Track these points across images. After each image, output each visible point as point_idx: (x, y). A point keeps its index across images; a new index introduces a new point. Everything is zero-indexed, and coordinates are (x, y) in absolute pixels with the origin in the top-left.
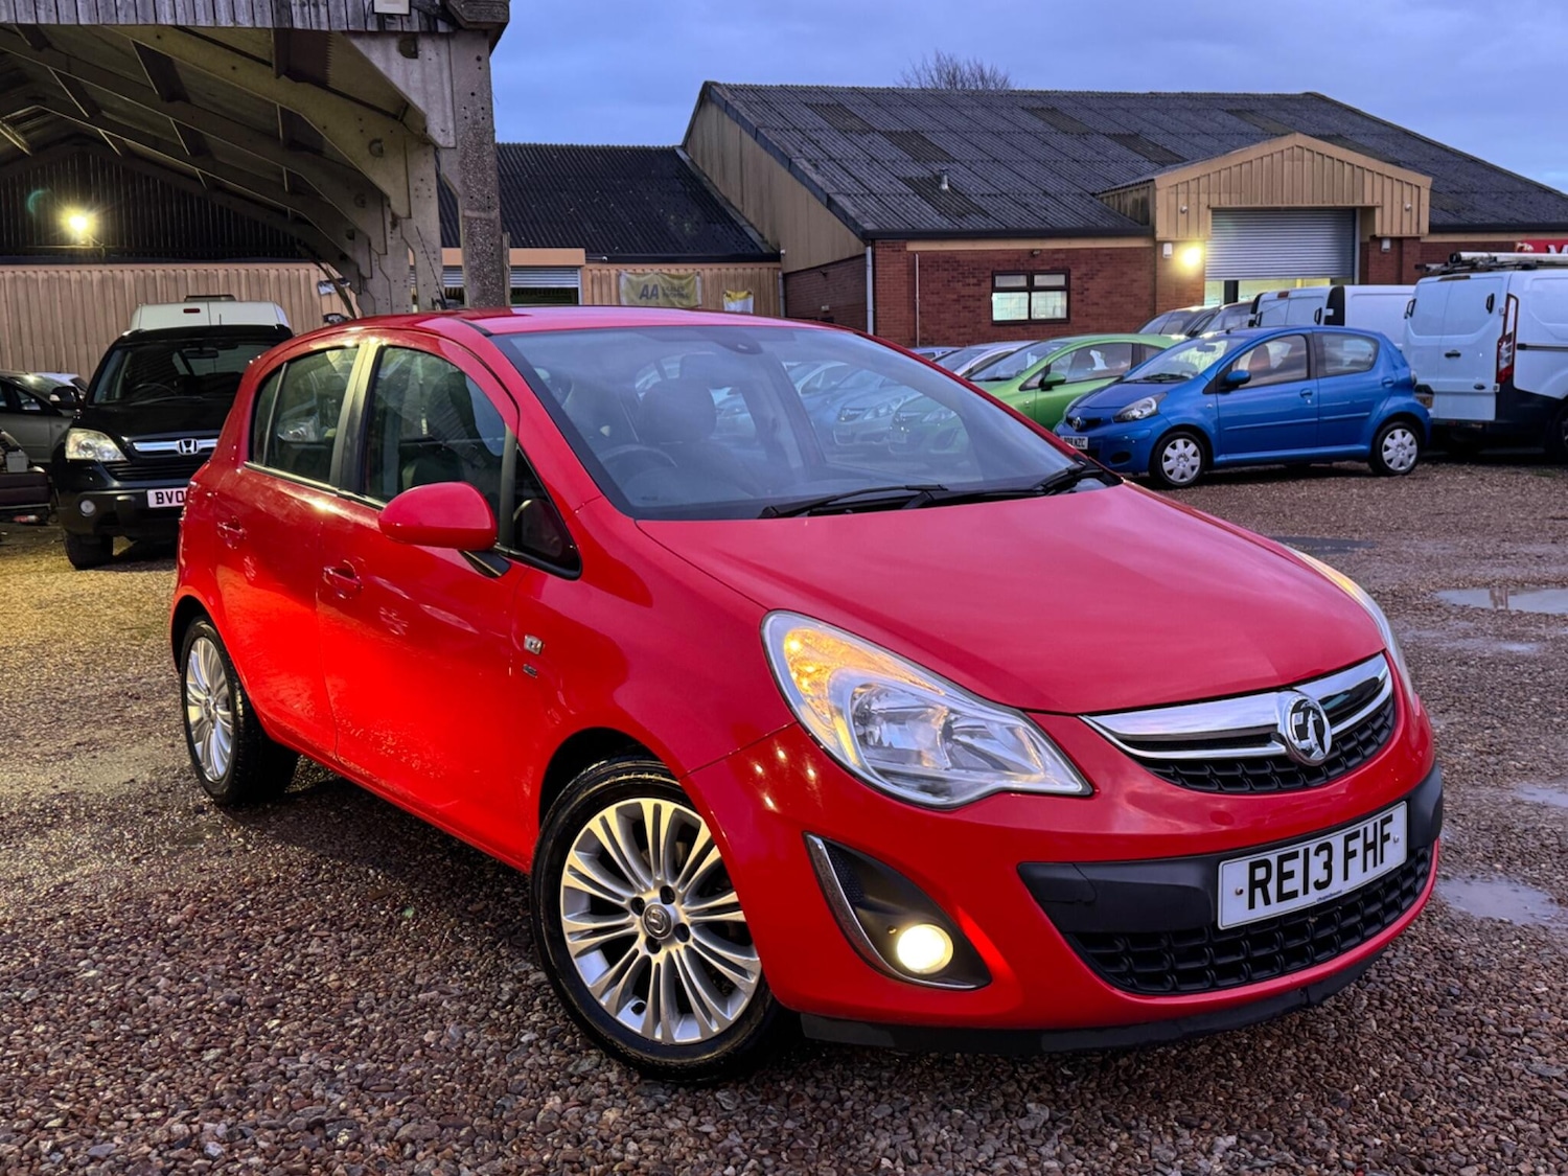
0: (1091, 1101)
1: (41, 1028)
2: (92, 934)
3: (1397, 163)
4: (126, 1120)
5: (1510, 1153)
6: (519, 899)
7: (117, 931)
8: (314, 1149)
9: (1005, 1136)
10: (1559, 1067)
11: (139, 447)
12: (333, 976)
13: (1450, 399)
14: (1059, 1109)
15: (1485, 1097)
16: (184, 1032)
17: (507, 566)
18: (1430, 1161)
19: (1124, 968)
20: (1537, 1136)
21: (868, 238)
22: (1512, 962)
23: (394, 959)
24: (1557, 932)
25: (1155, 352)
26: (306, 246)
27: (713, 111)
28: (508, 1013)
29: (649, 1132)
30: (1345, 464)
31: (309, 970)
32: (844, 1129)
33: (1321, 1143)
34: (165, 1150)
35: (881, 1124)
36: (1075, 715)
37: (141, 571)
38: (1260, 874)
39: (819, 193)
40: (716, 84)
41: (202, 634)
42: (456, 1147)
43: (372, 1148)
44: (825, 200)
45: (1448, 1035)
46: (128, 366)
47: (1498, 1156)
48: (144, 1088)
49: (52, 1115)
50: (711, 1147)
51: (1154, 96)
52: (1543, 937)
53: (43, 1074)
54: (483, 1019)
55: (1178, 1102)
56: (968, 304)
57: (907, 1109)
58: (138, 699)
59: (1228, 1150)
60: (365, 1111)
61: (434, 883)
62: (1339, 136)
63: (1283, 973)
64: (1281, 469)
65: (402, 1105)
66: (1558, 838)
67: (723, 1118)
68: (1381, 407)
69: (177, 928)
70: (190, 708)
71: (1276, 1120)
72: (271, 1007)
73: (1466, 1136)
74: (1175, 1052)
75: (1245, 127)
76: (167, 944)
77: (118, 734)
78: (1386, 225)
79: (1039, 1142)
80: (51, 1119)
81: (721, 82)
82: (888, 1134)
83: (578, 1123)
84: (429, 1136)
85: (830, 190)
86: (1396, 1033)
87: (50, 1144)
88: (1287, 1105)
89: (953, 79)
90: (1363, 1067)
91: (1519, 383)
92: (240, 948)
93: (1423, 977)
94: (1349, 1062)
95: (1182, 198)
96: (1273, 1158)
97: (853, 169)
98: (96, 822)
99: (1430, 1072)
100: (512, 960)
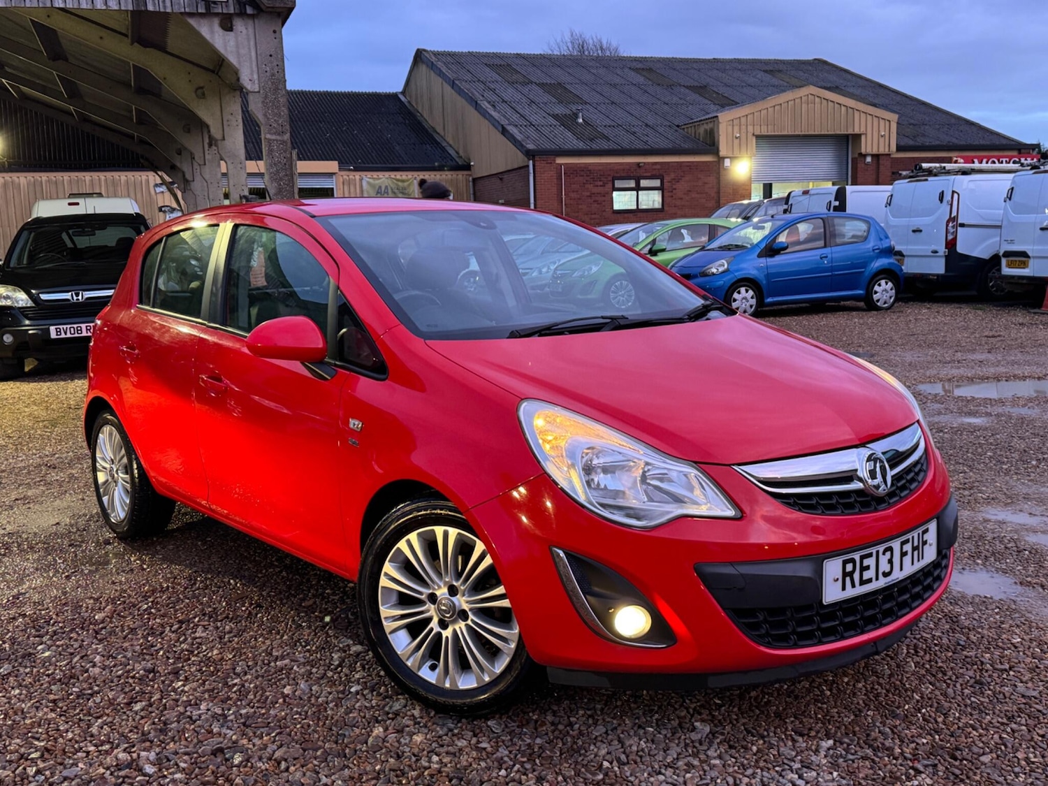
0: (736, 720)
1: (17, 691)
2: (44, 628)
3: (874, 105)
4: (84, 752)
5: (1010, 746)
6: (337, 597)
7: (60, 625)
8: (218, 768)
9: (682, 745)
10: (1034, 690)
11: (44, 297)
12: (215, 652)
13: (916, 260)
14: (716, 726)
15: (989, 710)
16: (118, 692)
17: (334, 372)
18: (960, 752)
19: (763, 632)
20: (1026, 734)
21: (530, 154)
22: (996, 623)
23: (256, 639)
24: (1022, 603)
25: (724, 231)
26: (147, 159)
27: (423, 69)
28: (339, 673)
29: (445, 749)
30: (847, 303)
31: (198, 648)
32: (575, 743)
33: (888, 743)
34: (115, 771)
35: (600, 738)
36: (729, 465)
37: (45, 382)
38: (849, 567)
39: (497, 124)
40: (425, 50)
41: (107, 422)
42: (315, 762)
43: (259, 765)
44: (501, 129)
45: (961, 671)
46: (32, 242)
47: (1003, 748)
48: (94, 730)
49: (32, 750)
50: (488, 757)
51: (716, 61)
52: (1014, 607)
53: (22, 722)
54: (322, 678)
55: (792, 719)
56: (597, 199)
57: (616, 728)
58: (54, 468)
59: (829, 749)
60: (250, 741)
61: (277, 588)
62: (837, 87)
63: (863, 632)
64: (807, 307)
65: (276, 736)
66: (1015, 543)
67: (493, 738)
68: (872, 265)
69: (103, 622)
70: (98, 473)
71: (857, 729)
72: (176, 673)
73: (980, 735)
74: (786, 687)
75: (775, 81)
76: (97, 633)
77: (44, 492)
78: (869, 146)
79: (706, 748)
80: (33, 753)
81: (428, 49)
82: (605, 746)
83: (396, 744)
84: (297, 756)
85: (504, 122)
86: (927, 670)
87: (34, 769)
88: (863, 718)
89: (582, 47)
90: (909, 693)
91: (961, 249)
92: (148, 634)
93: (940, 634)
94: (900, 690)
95: (736, 128)
96: (859, 753)
97: (519, 108)
98: (36, 552)
99: (953, 695)
100: (337, 638)
